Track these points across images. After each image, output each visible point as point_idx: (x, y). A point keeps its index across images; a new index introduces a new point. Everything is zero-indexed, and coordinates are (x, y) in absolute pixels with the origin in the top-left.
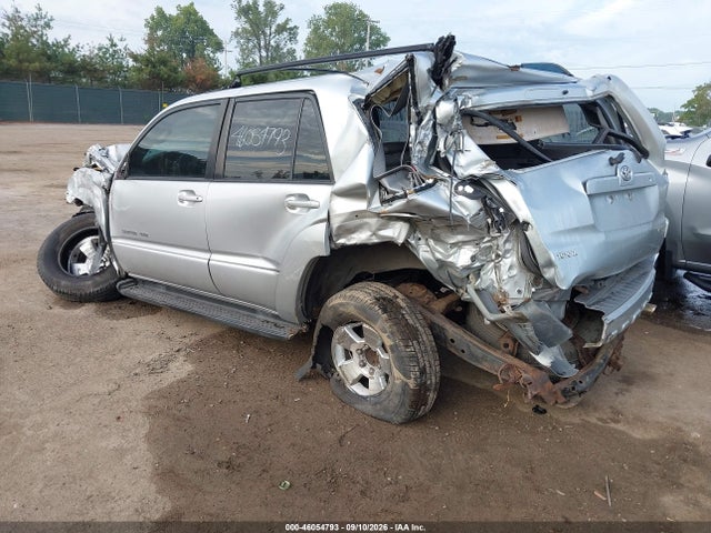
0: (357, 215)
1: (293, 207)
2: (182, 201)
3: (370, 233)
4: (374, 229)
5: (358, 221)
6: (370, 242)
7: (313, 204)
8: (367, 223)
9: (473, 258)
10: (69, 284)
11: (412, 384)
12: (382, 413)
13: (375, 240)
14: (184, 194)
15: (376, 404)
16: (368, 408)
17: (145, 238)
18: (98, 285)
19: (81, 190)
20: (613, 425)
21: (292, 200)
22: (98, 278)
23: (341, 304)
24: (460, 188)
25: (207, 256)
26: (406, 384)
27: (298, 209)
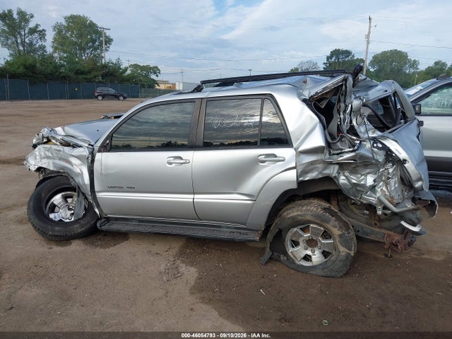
0: (312, 163)
1: (264, 162)
2: (171, 164)
3: (317, 173)
4: (320, 170)
5: (313, 166)
6: (318, 177)
7: (280, 159)
8: (317, 167)
9: (375, 181)
10: (62, 229)
11: (352, 253)
12: (329, 273)
13: (321, 176)
14: (172, 159)
15: (323, 269)
16: (320, 272)
17: (131, 189)
18: (83, 226)
19: (45, 161)
20: (422, 256)
21: (262, 158)
22: (82, 222)
23: (299, 215)
24: (375, 145)
25: (192, 196)
26: (349, 254)
27: (267, 163)
